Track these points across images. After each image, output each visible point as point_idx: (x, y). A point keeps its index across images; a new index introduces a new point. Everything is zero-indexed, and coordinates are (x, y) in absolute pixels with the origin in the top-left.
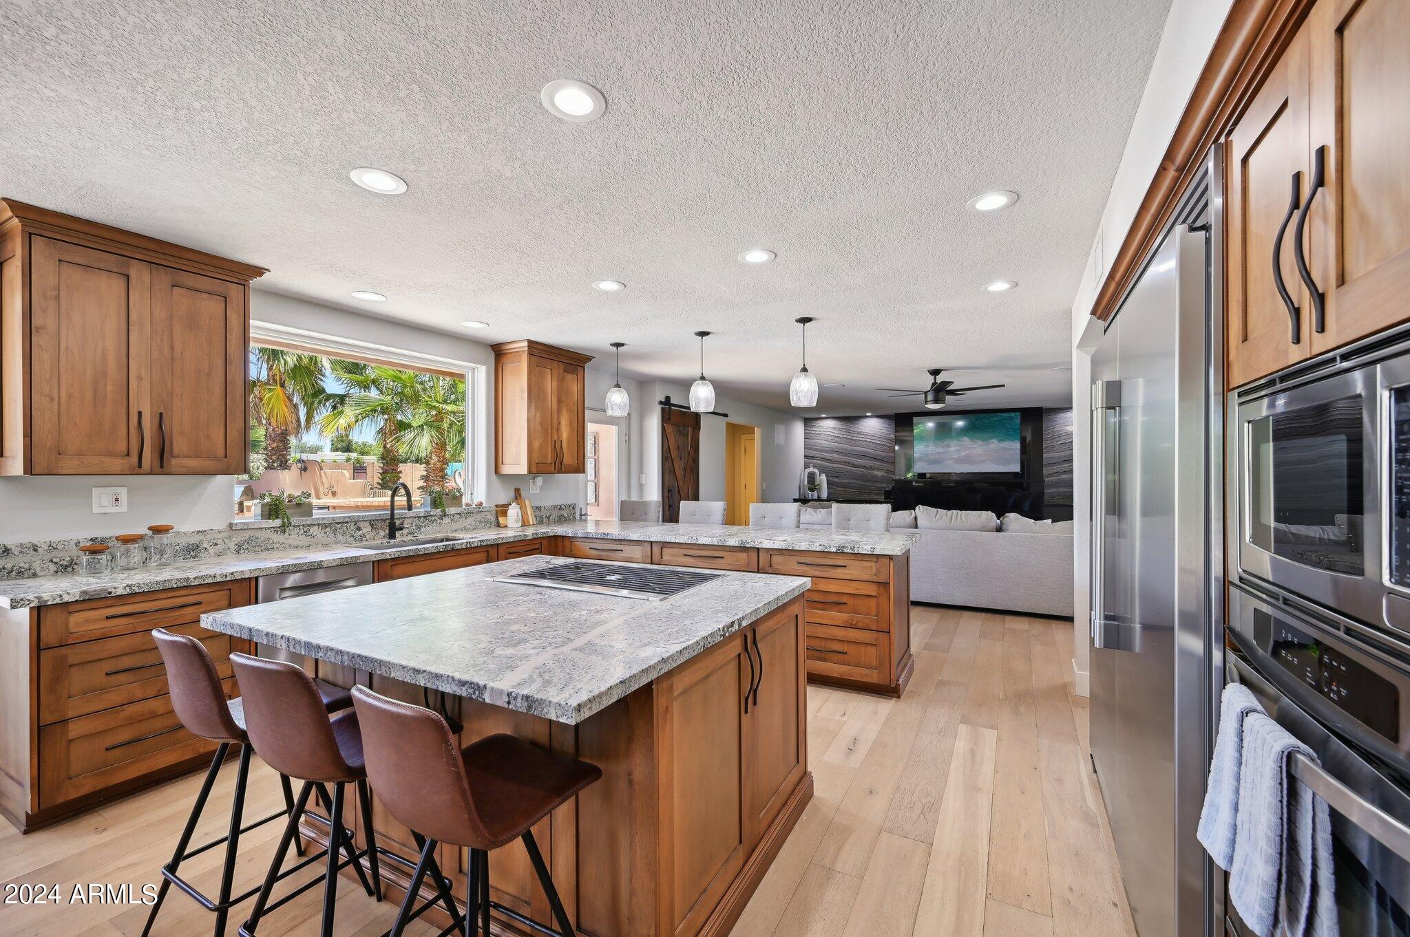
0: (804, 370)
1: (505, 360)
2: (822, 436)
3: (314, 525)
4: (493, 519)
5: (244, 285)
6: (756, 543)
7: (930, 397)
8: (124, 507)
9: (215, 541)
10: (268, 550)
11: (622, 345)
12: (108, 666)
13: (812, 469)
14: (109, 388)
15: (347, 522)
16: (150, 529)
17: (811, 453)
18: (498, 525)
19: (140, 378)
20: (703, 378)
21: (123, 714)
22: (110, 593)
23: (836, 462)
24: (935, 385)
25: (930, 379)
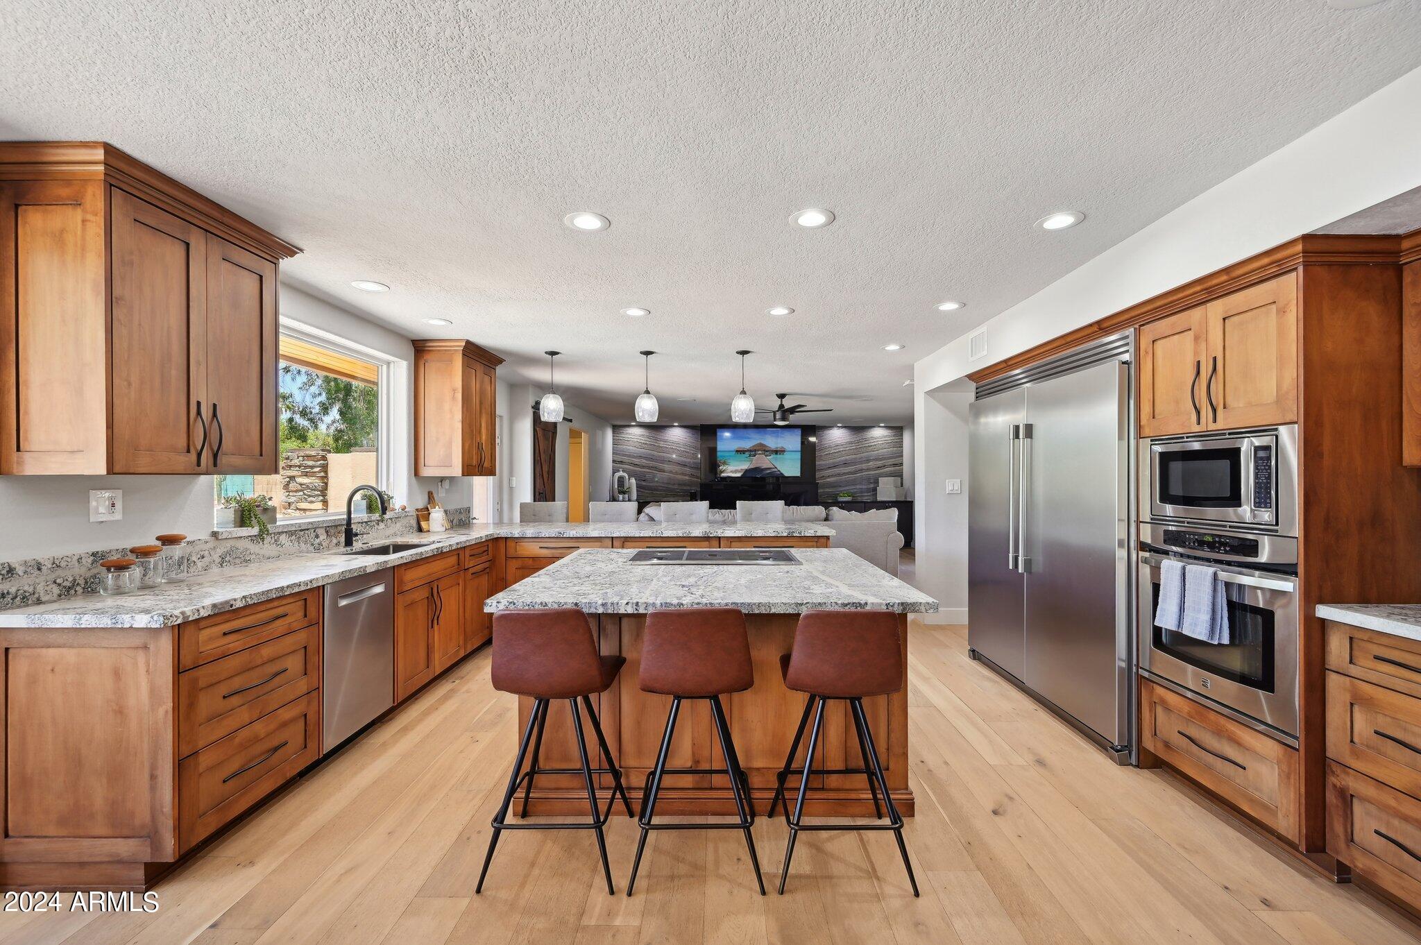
0: (743, 392)
1: (427, 357)
2: (630, 442)
3: (283, 532)
4: (414, 522)
5: (275, 264)
7: (778, 415)
8: (118, 516)
9: (202, 553)
10: (246, 561)
11: (557, 353)
12: (224, 689)
13: (621, 473)
14: (174, 372)
15: (308, 529)
16: (158, 539)
17: (619, 458)
18: (420, 530)
19: (198, 363)
20: (647, 392)
21: (237, 740)
22: (231, 606)
23: (643, 467)
24: (781, 406)
25: (778, 402)
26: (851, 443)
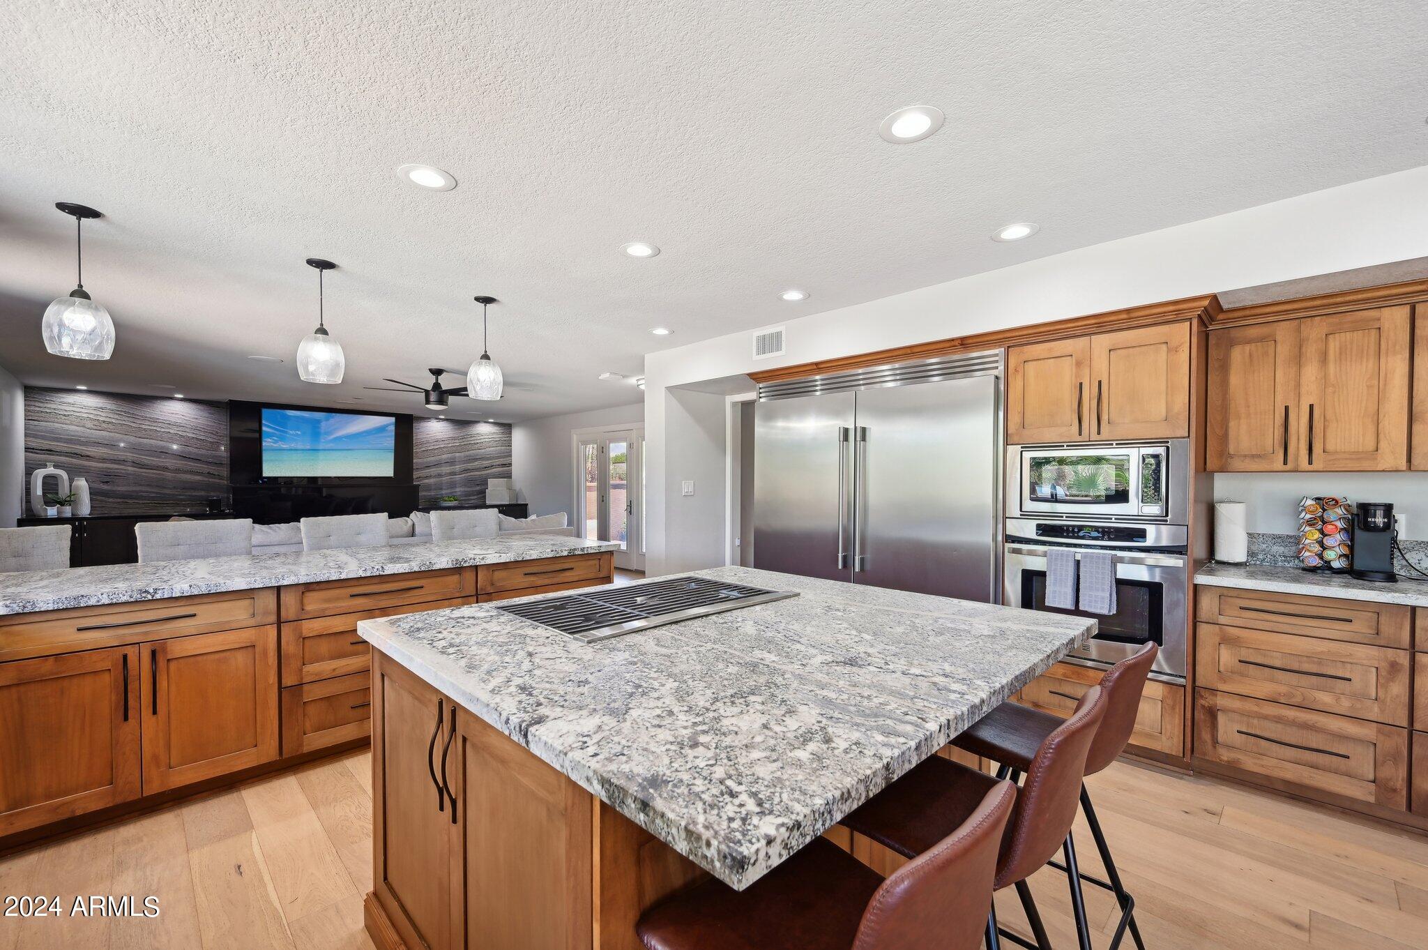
2: (71, 419)
6: (477, 560)
7: (433, 397)
13: (50, 470)
17: (43, 444)
23: (105, 460)
24: (437, 386)
25: (432, 379)
26: (454, 439)
